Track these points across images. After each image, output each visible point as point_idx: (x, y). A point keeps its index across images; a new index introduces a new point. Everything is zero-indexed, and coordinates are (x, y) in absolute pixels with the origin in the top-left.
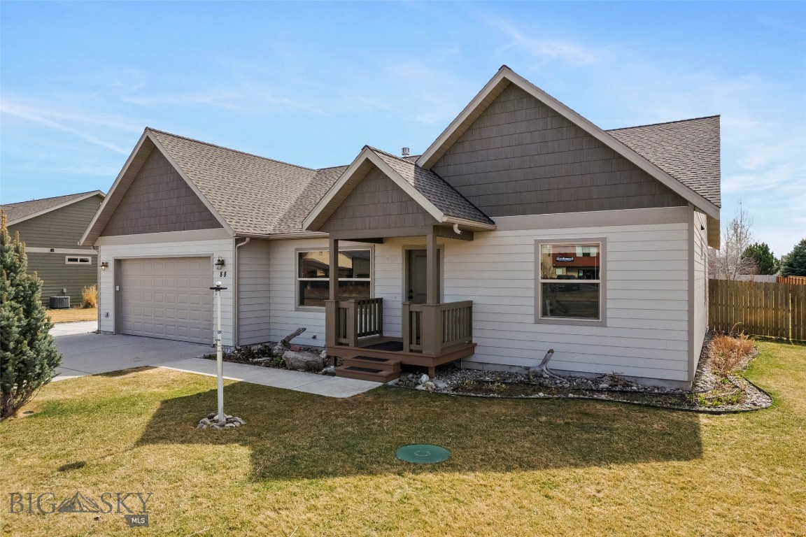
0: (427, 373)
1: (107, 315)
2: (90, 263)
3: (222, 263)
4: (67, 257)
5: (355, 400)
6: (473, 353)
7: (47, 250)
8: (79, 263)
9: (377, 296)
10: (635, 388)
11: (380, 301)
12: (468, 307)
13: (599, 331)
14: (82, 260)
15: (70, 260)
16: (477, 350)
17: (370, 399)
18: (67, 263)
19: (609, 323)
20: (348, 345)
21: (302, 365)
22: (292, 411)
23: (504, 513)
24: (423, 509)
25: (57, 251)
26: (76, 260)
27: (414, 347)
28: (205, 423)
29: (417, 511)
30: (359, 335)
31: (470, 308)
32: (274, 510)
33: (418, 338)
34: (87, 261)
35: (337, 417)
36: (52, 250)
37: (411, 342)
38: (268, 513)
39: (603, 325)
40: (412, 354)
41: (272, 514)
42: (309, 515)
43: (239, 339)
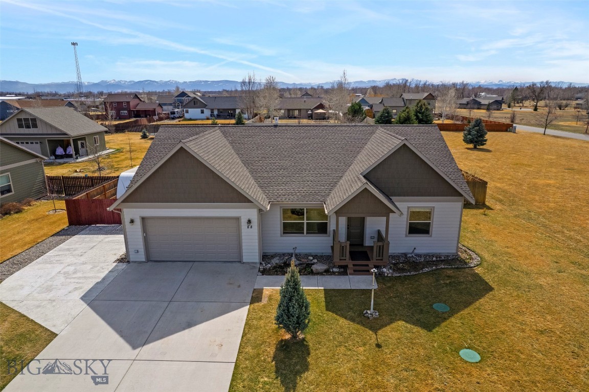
1: (137, 251)
3: (250, 222)
13: (429, 239)
19: (433, 236)
20: (346, 260)
28: (371, 317)
39: (431, 236)
40: (377, 261)
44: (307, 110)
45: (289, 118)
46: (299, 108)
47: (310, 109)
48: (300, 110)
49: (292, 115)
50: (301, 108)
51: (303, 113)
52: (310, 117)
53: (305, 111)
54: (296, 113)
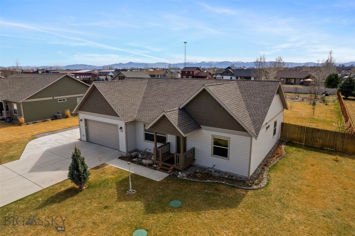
0: (181, 172)
1: (84, 136)
2: (66, 101)
3: (121, 128)
4: (58, 100)
5: (162, 182)
6: (195, 161)
7: (51, 98)
8: (62, 101)
9: (168, 142)
10: (234, 178)
11: (169, 143)
12: (193, 150)
13: (227, 161)
14: (63, 100)
15: (59, 100)
16: (196, 161)
17: (165, 181)
18: (59, 102)
19: (230, 159)
20: (160, 160)
21: (147, 164)
22: (147, 186)
23: (188, 221)
24: (173, 220)
25: (55, 98)
26: (61, 100)
27: (177, 164)
28: (127, 193)
29: (172, 220)
30: (163, 155)
31: (194, 150)
32: (147, 220)
33: (179, 161)
34: (65, 100)
35: (157, 188)
36: (53, 98)
37: (177, 163)
38: (146, 220)
39: (228, 159)
40: (177, 166)
41: (146, 221)
42: (153, 221)
43: (128, 150)
44: (301, 79)
45: (287, 84)
46: (294, 77)
47: (302, 79)
48: (295, 79)
49: (290, 82)
50: (296, 78)
51: (297, 81)
52: (302, 84)
53: (299, 80)
54: (293, 81)
